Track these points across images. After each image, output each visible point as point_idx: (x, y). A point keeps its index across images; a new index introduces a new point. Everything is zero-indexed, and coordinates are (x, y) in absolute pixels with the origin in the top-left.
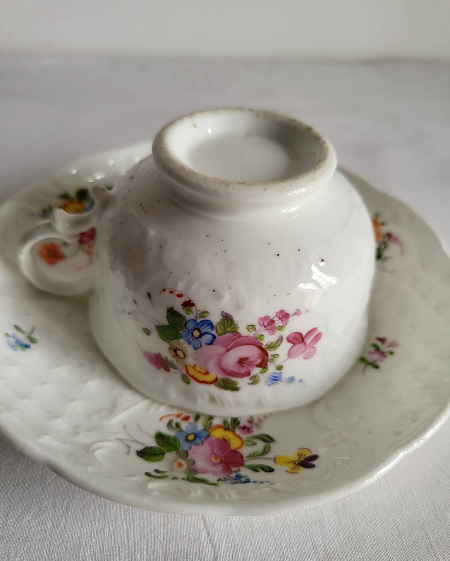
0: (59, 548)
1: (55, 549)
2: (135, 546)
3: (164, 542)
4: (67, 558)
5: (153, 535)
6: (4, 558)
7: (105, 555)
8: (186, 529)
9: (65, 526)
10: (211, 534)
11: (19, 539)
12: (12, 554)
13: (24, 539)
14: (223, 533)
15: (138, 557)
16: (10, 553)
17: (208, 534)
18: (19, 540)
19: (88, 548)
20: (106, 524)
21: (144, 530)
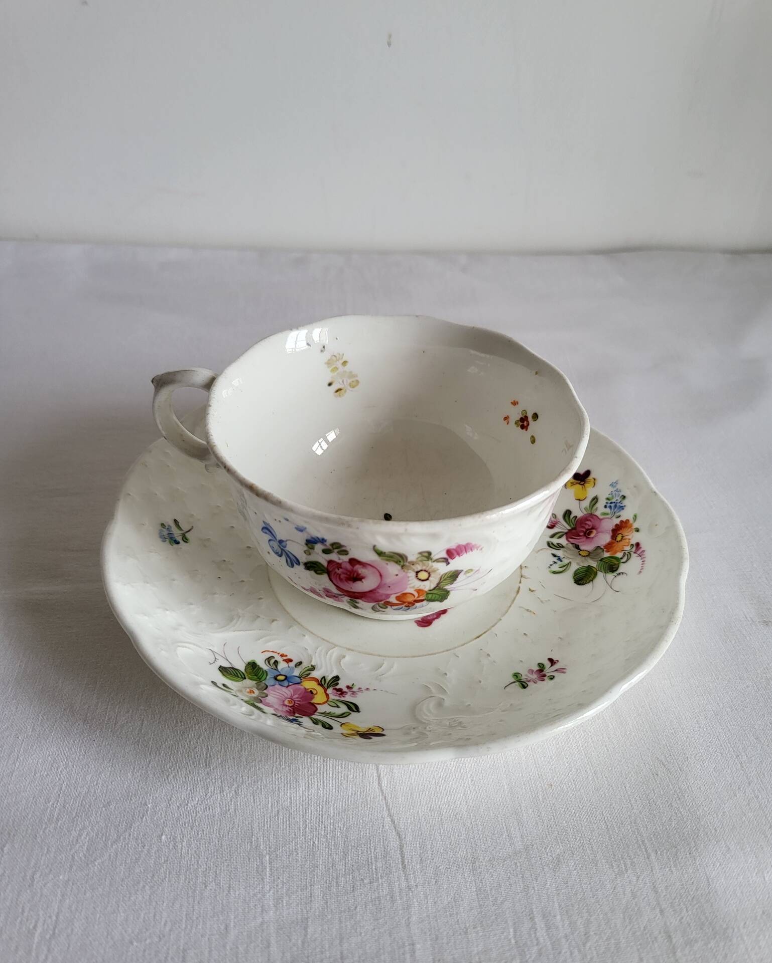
0: (230, 832)
1: (226, 834)
2: (312, 832)
3: (344, 828)
5: (332, 821)
6: (170, 842)
8: (368, 816)
9: (235, 811)
10: (396, 822)
11: (185, 823)
12: (179, 839)
13: (190, 823)
14: (409, 821)
15: (316, 843)
16: (176, 837)
17: (393, 821)
18: (185, 825)
19: (261, 833)
20: (280, 810)
21: (322, 817)
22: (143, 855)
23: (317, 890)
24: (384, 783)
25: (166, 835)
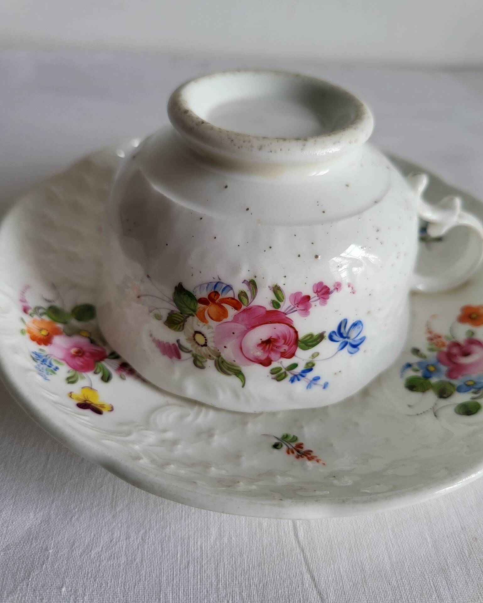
0: (136, 586)
1: (131, 588)
2: (226, 588)
3: (260, 585)
4: (146, 599)
5: (246, 576)
6: (71, 596)
7: (190, 598)
8: (286, 571)
9: (142, 561)
10: (316, 579)
11: (88, 573)
12: (80, 592)
13: (93, 573)
14: (330, 578)
16: (77, 589)
17: (313, 578)
18: (88, 575)
19: (170, 588)
20: (190, 561)
21: (236, 570)
24: (301, 534)
25: (67, 588)
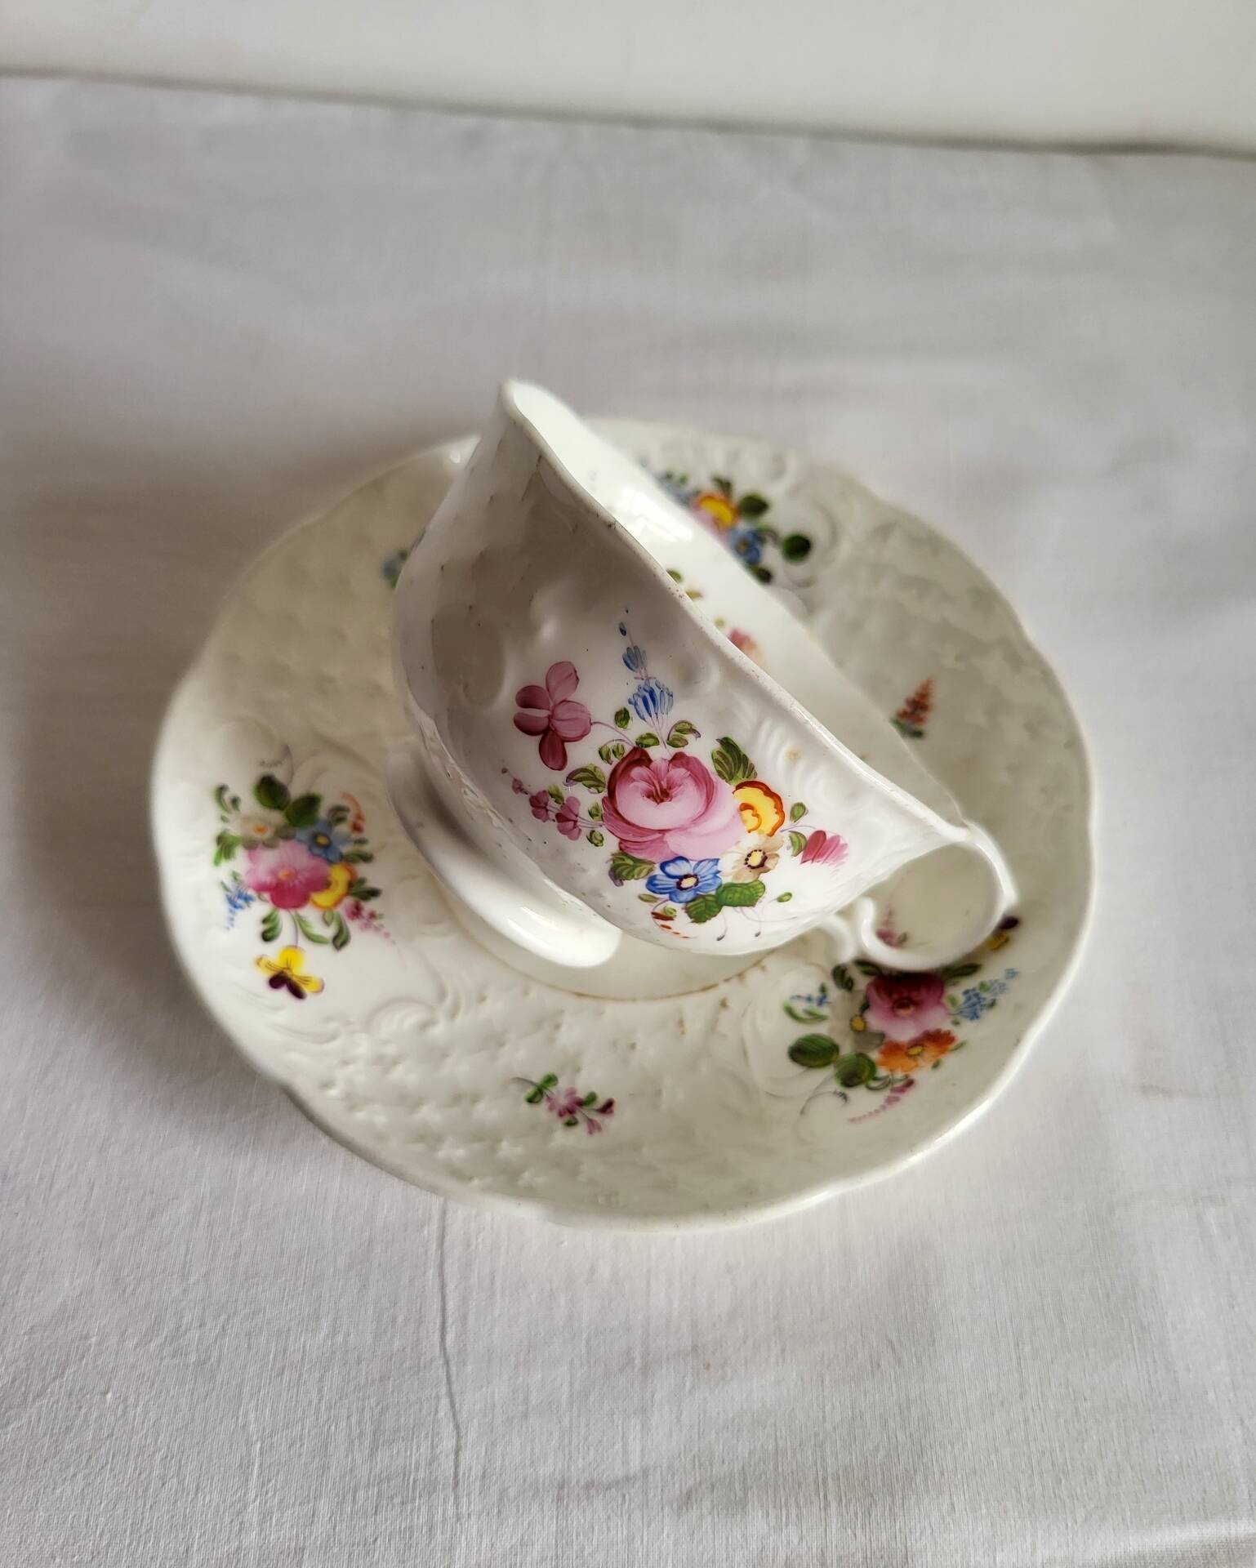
0: (208, 1397)
10: (457, 1405)
11: (144, 1374)
14: (477, 1407)
16: (127, 1397)
17: (452, 1405)
18: (143, 1377)
22: (78, 1422)
23: (324, 1507)
25: (114, 1393)
